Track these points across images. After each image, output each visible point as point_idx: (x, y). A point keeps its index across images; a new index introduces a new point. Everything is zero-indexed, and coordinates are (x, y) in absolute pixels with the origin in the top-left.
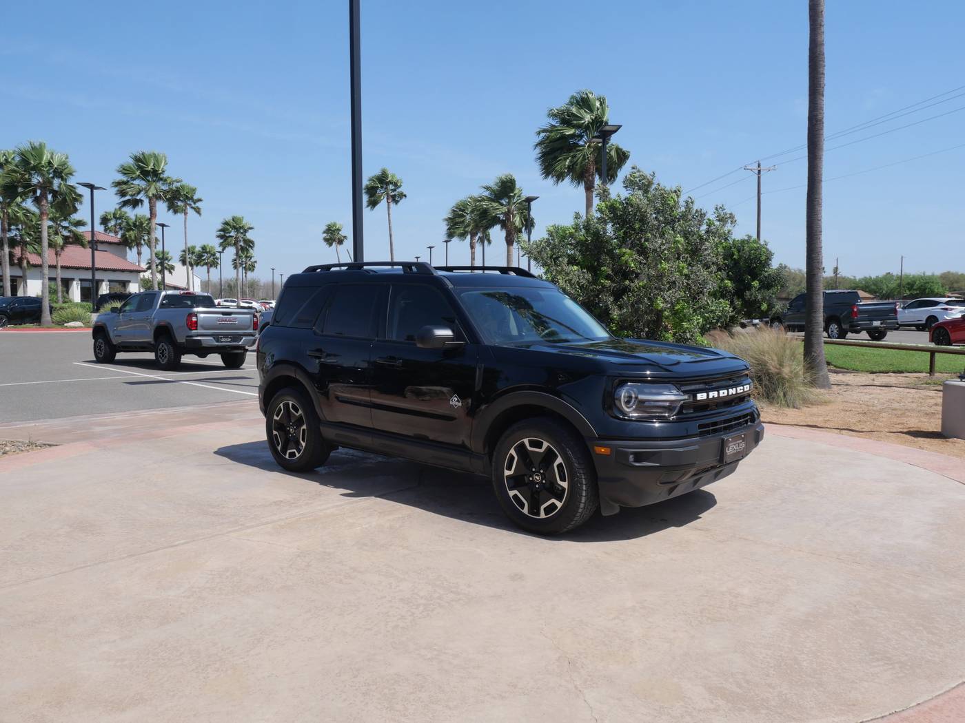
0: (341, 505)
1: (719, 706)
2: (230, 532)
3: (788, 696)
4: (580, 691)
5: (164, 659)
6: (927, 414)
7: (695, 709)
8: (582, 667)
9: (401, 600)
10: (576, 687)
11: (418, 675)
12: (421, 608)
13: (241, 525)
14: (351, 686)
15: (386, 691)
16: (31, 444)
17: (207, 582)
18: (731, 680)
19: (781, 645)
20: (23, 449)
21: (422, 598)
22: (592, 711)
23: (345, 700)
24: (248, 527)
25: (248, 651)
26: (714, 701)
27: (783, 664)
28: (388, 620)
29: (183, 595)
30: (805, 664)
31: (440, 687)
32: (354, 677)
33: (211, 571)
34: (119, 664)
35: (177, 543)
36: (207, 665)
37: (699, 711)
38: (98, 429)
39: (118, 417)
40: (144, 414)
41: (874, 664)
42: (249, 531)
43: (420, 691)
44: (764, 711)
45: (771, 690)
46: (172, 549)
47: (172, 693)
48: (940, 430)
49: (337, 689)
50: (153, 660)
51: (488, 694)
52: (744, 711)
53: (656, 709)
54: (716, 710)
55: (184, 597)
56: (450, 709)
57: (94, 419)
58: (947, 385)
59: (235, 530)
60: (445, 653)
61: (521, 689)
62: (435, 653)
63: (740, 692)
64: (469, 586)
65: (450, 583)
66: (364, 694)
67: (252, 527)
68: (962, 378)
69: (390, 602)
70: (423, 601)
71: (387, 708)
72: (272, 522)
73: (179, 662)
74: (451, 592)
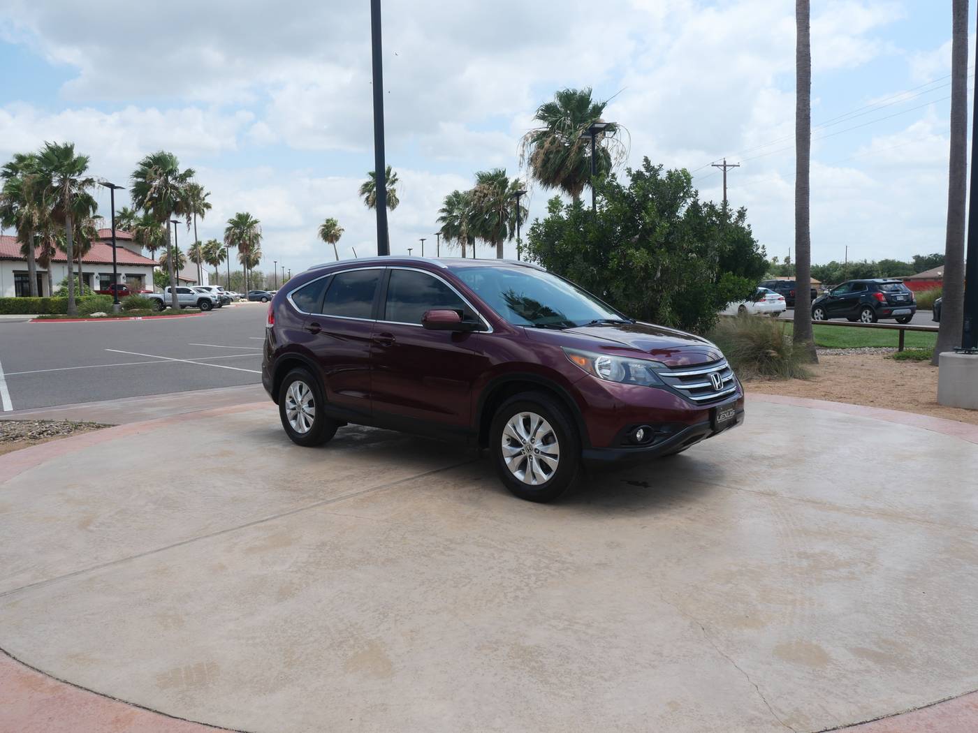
0: (413, 478)
1: (868, 667)
2: (313, 506)
3: (930, 654)
4: (727, 657)
5: (295, 637)
7: (847, 671)
8: (718, 633)
9: (509, 570)
10: (721, 653)
11: (559, 646)
12: (533, 578)
13: (323, 499)
15: (533, 664)
17: (309, 556)
18: (867, 640)
19: (898, 603)
21: (529, 567)
22: (748, 678)
23: (496, 674)
24: (329, 502)
25: (377, 627)
26: (863, 662)
27: (909, 622)
28: (506, 591)
29: (291, 570)
30: (929, 621)
31: (586, 658)
32: (495, 651)
33: (309, 545)
34: (250, 642)
35: (265, 518)
36: (341, 642)
37: (852, 672)
38: (148, 410)
42: (332, 505)
43: (568, 663)
44: (915, 670)
45: (909, 649)
46: (262, 524)
47: (316, 672)
48: (936, 400)
49: (483, 663)
51: (637, 664)
52: (896, 670)
53: (810, 673)
54: (868, 671)
55: (292, 572)
56: (606, 680)
57: (140, 401)
58: (942, 356)
59: (318, 505)
60: (577, 623)
61: (667, 657)
62: (567, 623)
63: (883, 652)
64: (572, 555)
65: (551, 552)
66: (513, 668)
67: (334, 501)
68: (957, 350)
69: (500, 572)
70: (532, 571)
71: (542, 682)
72: (352, 496)
73: (312, 639)
74: (556, 561)
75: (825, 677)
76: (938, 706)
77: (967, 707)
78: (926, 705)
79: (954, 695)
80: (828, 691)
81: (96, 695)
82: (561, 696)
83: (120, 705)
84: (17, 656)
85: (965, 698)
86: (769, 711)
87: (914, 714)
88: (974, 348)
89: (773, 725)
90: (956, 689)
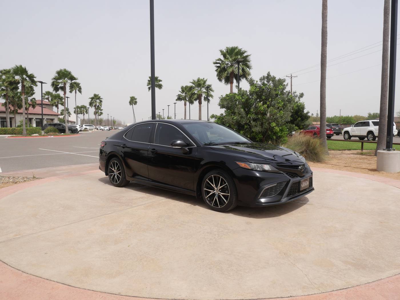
1: (349, 268)
2: (127, 209)
3: (374, 263)
4: (294, 264)
5: (122, 257)
6: (368, 164)
7: (341, 269)
8: (291, 256)
9: (208, 232)
10: (292, 263)
11: (228, 261)
12: (217, 235)
13: (131, 206)
14: (203, 266)
15: (218, 267)
16: (34, 177)
17: (127, 228)
18: (349, 258)
19: (361, 245)
20: (31, 179)
21: (215, 231)
22: (303, 272)
23: (203, 271)
24: (134, 207)
25: (155, 253)
26: (347, 266)
27: (365, 251)
28: (206, 240)
30: (373, 251)
31: (239, 265)
32: (203, 262)
33: (127, 223)
34: (104, 259)
35: (108, 213)
36: (141, 259)
37: (343, 270)
38: (58, 172)
39: (64, 168)
40: (73, 166)
41: (398, 250)
43: (231, 266)
44: (367, 269)
45: (366, 261)
46: (108, 215)
47: (131, 270)
48: (376, 168)
49: (198, 267)
50: (118, 257)
51: (259, 267)
52: (360, 269)
53: (327, 270)
55: (120, 233)
56: (247, 273)
57: (54, 168)
58: (378, 152)
59: (129, 208)
60: (234, 252)
61: (271, 264)
62: (230, 252)
63: (355, 262)
64: (232, 227)
65: (224, 226)
66: (210, 269)
67: (135, 207)
68: (384, 150)
69: (203, 233)
70: (216, 233)
71: (221, 274)
72: (143, 205)
73: (129, 258)
74: (226, 229)
75: (332, 272)
76: (377, 282)
77: (388, 282)
78: (372, 281)
79: (383, 278)
80: (334, 277)
81: (44, 279)
82: (229, 279)
83: (53, 282)
84: (11, 265)
85: (387, 279)
86: (311, 283)
87: (367, 284)
88: (391, 149)
89: (312, 289)
90: (384, 275)
